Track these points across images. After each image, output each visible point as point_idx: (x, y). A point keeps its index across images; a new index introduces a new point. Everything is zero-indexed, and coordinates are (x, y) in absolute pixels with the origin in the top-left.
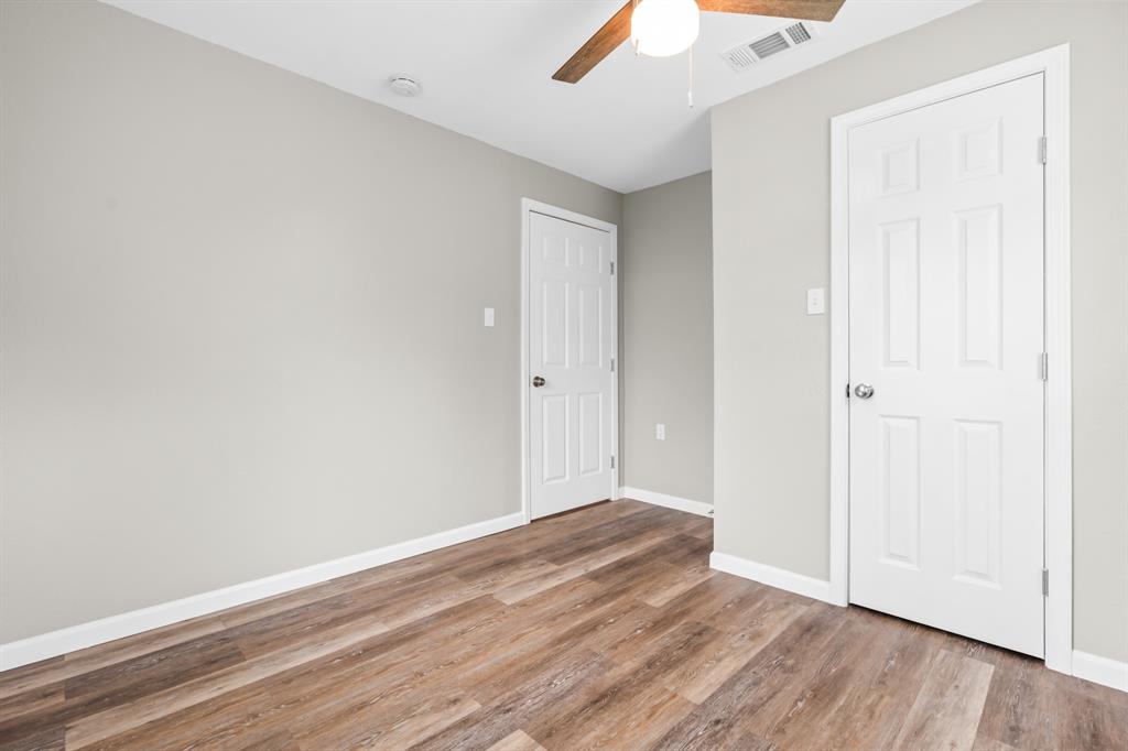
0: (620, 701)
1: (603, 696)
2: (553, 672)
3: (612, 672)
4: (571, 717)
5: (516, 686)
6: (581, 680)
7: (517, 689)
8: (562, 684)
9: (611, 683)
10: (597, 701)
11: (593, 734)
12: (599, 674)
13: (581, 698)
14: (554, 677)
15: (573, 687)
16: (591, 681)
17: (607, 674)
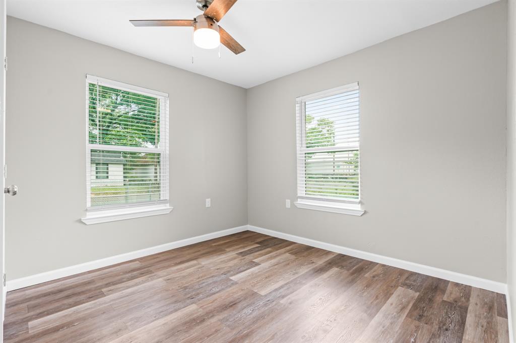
0: (225, 305)
1: (231, 306)
2: (252, 316)
3: (224, 316)
4: (245, 299)
5: (268, 309)
6: (239, 312)
7: (266, 308)
8: (248, 311)
9: (225, 312)
10: (234, 304)
11: (238, 295)
12: (230, 315)
13: (240, 306)
14: (251, 314)
15: (243, 310)
16: (234, 312)
17: (226, 315)
